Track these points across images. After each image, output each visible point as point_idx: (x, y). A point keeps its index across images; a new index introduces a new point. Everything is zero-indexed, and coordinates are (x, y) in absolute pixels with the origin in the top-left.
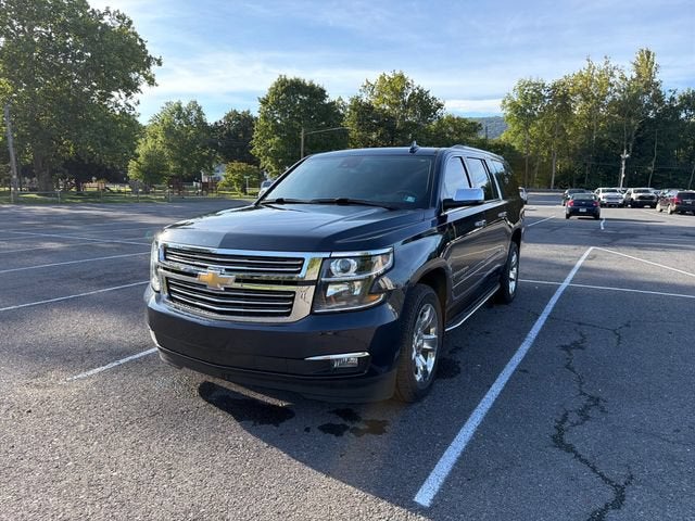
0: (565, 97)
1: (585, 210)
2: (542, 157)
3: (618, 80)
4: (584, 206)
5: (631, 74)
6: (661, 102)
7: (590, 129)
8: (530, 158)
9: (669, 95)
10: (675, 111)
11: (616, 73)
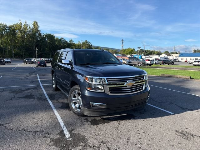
0: (14, 30)
1: (43, 64)
2: (9, 48)
3: (29, 28)
4: (42, 63)
5: (32, 27)
6: (41, 36)
7: (23, 41)
8: (4, 49)
9: (42, 34)
10: (44, 38)
11: (28, 26)
